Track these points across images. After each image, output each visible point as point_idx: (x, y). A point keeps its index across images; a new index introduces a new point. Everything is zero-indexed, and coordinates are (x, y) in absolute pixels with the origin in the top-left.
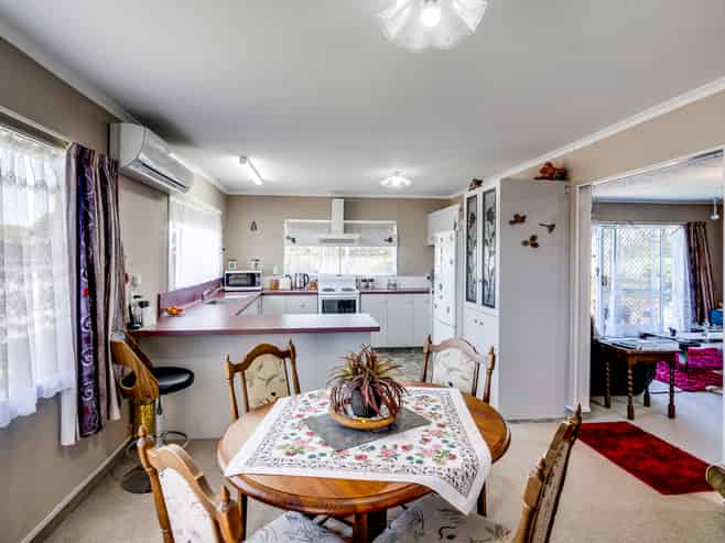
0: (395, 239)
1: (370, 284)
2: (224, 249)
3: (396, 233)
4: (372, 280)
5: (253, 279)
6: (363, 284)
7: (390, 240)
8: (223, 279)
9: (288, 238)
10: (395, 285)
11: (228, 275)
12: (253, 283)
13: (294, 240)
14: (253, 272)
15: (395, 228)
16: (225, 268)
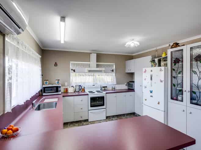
0: (114, 71)
1: (106, 88)
2: (42, 75)
3: (114, 68)
4: (106, 87)
5: (57, 89)
6: (103, 89)
7: (113, 71)
8: (42, 90)
9: (72, 70)
10: (114, 88)
11: (44, 88)
12: (57, 91)
13: (74, 71)
14: (57, 85)
15: (114, 66)
16: (43, 84)
